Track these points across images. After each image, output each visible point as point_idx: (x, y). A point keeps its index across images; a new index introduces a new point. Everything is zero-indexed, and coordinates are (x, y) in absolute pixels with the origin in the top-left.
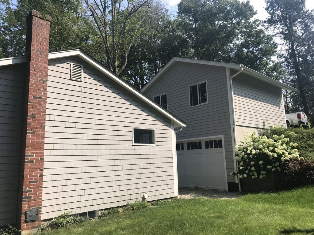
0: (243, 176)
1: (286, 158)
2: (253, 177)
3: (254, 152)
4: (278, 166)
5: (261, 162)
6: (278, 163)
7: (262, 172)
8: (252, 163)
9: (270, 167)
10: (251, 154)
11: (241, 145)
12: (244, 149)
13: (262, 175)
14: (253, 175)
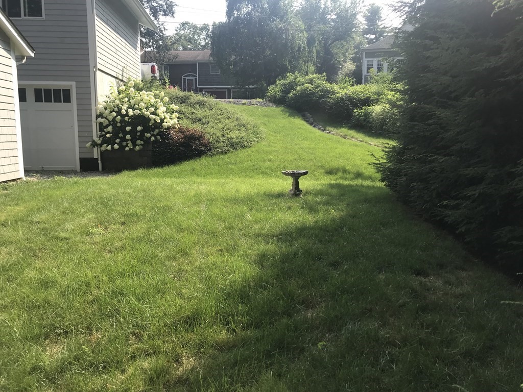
0: (112, 147)
1: (168, 124)
2: (127, 149)
3: (131, 112)
4: (158, 134)
5: (139, 128)
6: (157, 131)
7: (139, 142)
8: (128, 128)
9: (149, 135)
10: (127, 115)
11: (107, 102)
12: (115, 107)
13: (138, 145)
14: (127, 146)
